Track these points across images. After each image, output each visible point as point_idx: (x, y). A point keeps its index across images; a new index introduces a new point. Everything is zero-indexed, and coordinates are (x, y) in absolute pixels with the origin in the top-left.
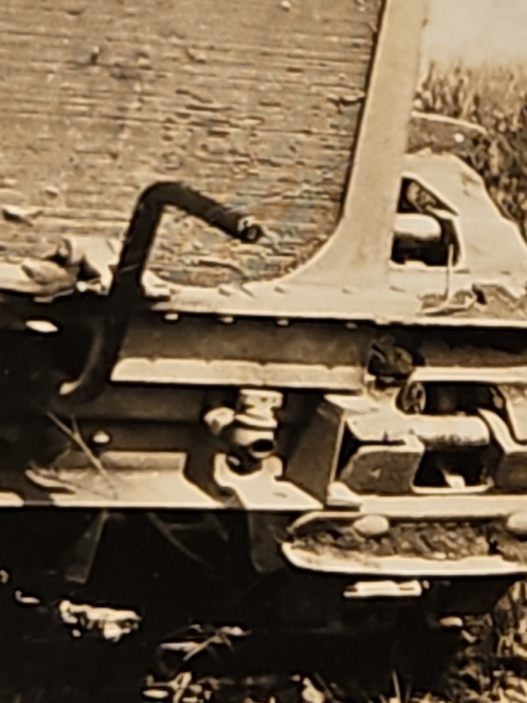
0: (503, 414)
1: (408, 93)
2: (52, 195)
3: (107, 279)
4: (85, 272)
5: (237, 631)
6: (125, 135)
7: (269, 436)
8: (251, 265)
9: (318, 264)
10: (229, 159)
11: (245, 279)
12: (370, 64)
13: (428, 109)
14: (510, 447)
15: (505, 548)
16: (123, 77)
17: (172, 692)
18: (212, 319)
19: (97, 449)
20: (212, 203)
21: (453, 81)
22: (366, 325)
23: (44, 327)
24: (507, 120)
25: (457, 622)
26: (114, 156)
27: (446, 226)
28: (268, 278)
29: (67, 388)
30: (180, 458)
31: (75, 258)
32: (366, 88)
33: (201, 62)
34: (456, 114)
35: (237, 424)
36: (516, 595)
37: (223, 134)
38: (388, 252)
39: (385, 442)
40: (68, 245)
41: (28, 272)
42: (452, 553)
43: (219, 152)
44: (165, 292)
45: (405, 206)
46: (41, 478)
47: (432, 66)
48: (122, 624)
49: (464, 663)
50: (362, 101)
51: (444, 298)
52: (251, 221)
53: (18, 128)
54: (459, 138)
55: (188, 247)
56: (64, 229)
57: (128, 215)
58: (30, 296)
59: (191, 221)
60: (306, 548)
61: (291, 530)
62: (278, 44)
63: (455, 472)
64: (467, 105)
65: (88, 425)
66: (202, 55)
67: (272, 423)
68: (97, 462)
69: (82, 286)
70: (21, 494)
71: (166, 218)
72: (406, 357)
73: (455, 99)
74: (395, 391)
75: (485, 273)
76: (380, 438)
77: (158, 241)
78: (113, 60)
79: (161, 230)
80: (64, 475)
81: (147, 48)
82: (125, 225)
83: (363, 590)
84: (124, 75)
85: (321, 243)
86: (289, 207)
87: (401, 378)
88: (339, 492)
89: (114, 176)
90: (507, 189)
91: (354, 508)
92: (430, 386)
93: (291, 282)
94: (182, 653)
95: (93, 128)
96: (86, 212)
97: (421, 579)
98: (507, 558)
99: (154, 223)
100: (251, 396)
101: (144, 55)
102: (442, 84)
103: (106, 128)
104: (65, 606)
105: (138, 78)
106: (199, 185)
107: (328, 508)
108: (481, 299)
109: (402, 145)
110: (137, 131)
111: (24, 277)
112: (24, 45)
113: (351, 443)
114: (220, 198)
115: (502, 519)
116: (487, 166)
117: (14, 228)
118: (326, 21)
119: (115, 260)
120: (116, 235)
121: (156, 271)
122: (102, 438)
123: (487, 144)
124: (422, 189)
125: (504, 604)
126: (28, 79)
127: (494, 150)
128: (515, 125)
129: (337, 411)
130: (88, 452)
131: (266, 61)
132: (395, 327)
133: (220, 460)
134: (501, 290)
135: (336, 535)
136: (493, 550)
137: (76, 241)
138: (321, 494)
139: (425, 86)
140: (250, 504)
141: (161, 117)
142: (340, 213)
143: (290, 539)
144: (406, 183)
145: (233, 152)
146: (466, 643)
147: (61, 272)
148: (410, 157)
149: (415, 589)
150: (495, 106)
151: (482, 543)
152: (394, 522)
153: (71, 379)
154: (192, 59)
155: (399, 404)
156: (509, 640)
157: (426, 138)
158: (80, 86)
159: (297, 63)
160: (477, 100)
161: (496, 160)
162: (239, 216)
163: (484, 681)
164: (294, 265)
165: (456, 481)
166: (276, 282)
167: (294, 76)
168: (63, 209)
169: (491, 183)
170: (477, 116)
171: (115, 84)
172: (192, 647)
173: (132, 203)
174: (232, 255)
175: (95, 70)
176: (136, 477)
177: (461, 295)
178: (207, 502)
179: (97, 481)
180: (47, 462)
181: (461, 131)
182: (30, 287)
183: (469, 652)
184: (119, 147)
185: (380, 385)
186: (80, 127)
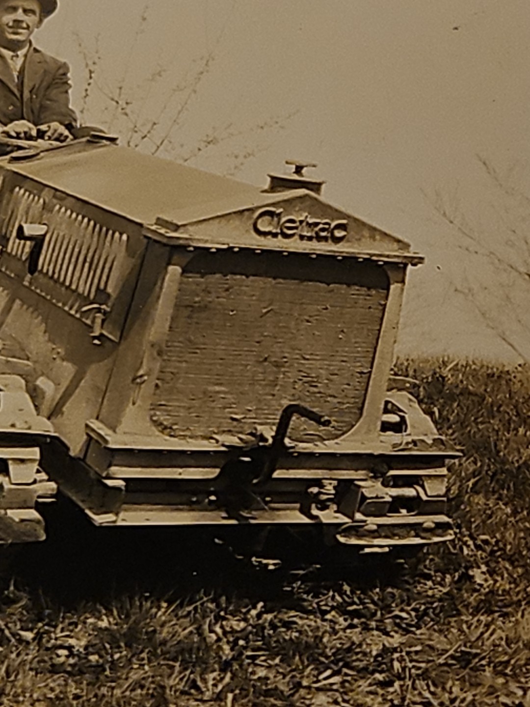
0: (423, 487)
1: (388, 369)
2: (250, 411)
3: (270, 441)
4: (263, 438)
5: (318, 566)
6: (278, 388)
7: (332, 496)
8: (325, 435)
9: (352, 434)
10: (318, 395)
11: (325, 440)
12: (373, 358)
13: (396, 374)
14: (424, 498)
15: (423, 535)
16: (277, 366)
17: (293, 588)
18: (312, 455)
19: (267, 503)
20: (312, 412)
21: (406, 364)
22: (371, 455)
23: (247, 459)
24: (427, 378)
25: (402, 561)
26: (273, 395)
27: (402, 418)
28: (333, 439)
29: (255, 481)
30: (298, 505)
31: (258, 433)
32: (372, 367)
33: (308, 359)
34: (407, 376)
35: (319, 493)
36: (425, 551)
37: (316, 386)
38: (379, 428)
39: (377, 497)
40: (256, 429)
41: (240, 439)
42: (401, 537)
43: (315, 393)
44: (293, 445)
45: (386, 411)
46: (245, 514)
47: (398, 358)
48: (274, 564)
49: (404, 575)
50: (370, 372)
51: (401, 444)
52: (326, 418)
53: (237, 386)
54: (408, 385)
55: (302, 428)
56: (255, 423)
57: (278, 417)
58: (241, 448)
59: (303, 419)
60: (345, 536)
61: (340, 530)
62: (337, 351)
63: (403, 508)
64: (411, 373)
65: (263, 495)
66: (308, 357)
67: (333, 492)
68: (266, 507)
69: (261, 444)
70: (237, 519)
71: (294, 418)
72: (386, 467)
73: (407, 370)
74: (381, 479)
75: (417, 435)
76: (374, 495)
77: (290, 426)
78: (273, 359)
79: (291, 423)
80: (254, 513)
81: (286, 355)
82: (277, 421)
83: (367, 550)
84: (277, 365)
85: (353, 426)
86: (341, 412)
87: (383, 475)
88: (359, 516)
89: (274, 402)
90: (426, 404)
91: (365, 521)
92: (394, 476)
93: (341, 440)
94: (298, 574)
95: (266, 385)
96: (263, 416)
97: (388, 546)
98: (423, 538)
99: (289, 419)
100: (325, 482)
101: (285, 357)
102: (402, 364)
103: (270, 385)
104: (254, 559)
105: (283, 366)
106: (306, 405)
107: (354, 521)
108: (415, 445)
109: (385, 388)
110: (281, 385)
111: (238, 441)
112: (240, 355)
113: (364, 498)
114: (315, 410)
115: (421, 524)
116: (419, 395)
117: (235, 423)
118: (356, 343)
119: (273, 434)
120: (274, 424)
121: (290, 438)
122: (268, 499)
123: (419, 387)
124: (393, 405)
125: (420, 555)
126: (241, 368)
127: (421, 389)
128: (430, 379)
129: (359, 487)
130: (263, 504)
131: (333, 358)
132: (382, 456)
133: (313, 506)
134: (423, 441)
135: (357, 531)
136: (417, 536)
137: (259, 428)
138: (351, 517)
139: (395, 366)
140: (325, 521)
141: (292, 380)
142: (361, 414)
143: (339, 533)
144: (387, 402)
145: (320, 393)
146: (406, 569)
147: (253, 439)
148: (389, 393)
149: (387, 549)
150: (423, 373)
151: (413, 533)
152: (379, 526)
153: (256, 478)
154: (305, 359)
155: (383, 484)
156: (421, 567)
157: (394, 385)
158: (260, 370)
159: (345, 359)
160: (415, 371)
161: (422, 393)
162: (322, 417)
163: (411, 581)
164: (343, 434)
165: (404, 511)
166: (336, 441)
167: (344, 364)
168: (254, 416)
169: (420, 402)
170: (415, 377)
171: (275, 369)
172: (301, 572)
173: (280, 413)
174: (320, 431)
175: (266, 364)
176: (281, 513)
177: (407, 443)
178: (307, 520)
179: (266, 514)
180: (248, 508)
181: (409, 382)
182: (242, 445)
183: (406, 572)
184: (275, 392)
185: (375, 477)
186: (260, 385)
